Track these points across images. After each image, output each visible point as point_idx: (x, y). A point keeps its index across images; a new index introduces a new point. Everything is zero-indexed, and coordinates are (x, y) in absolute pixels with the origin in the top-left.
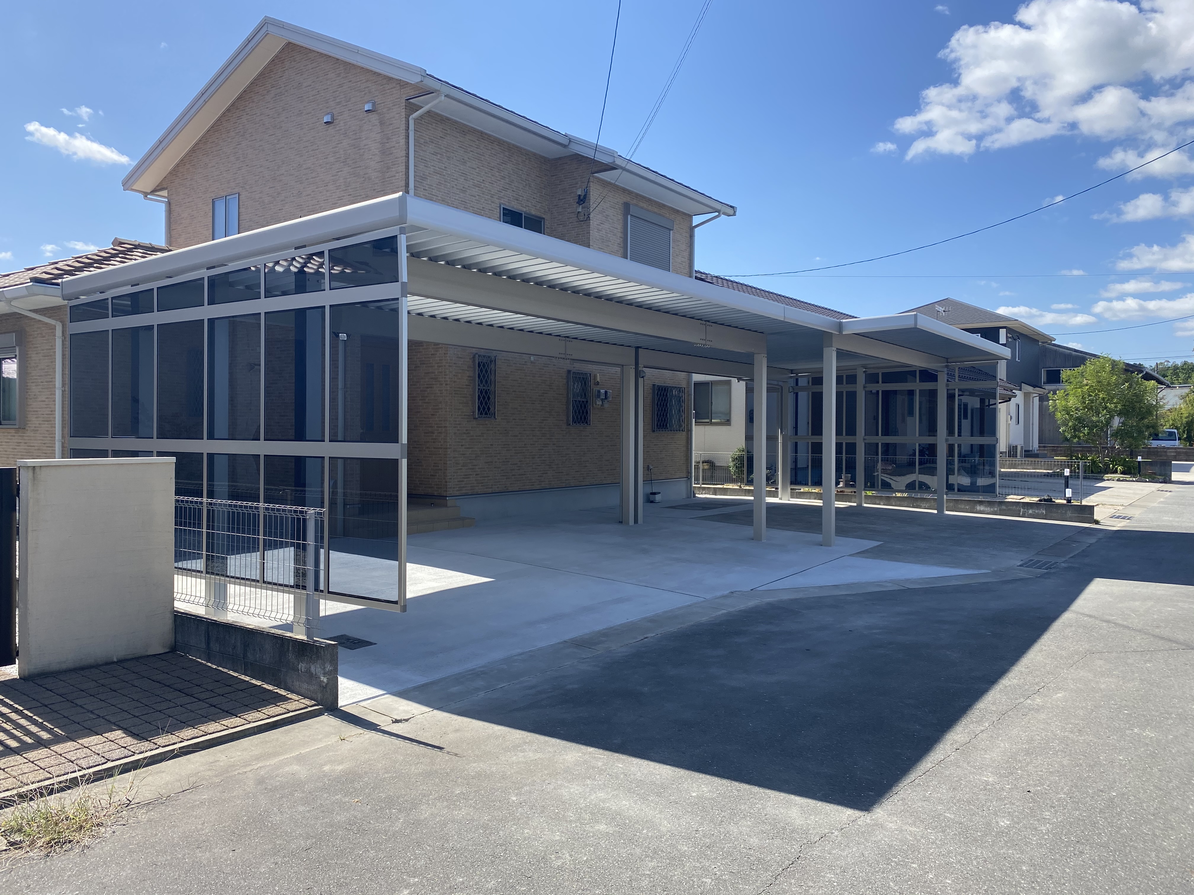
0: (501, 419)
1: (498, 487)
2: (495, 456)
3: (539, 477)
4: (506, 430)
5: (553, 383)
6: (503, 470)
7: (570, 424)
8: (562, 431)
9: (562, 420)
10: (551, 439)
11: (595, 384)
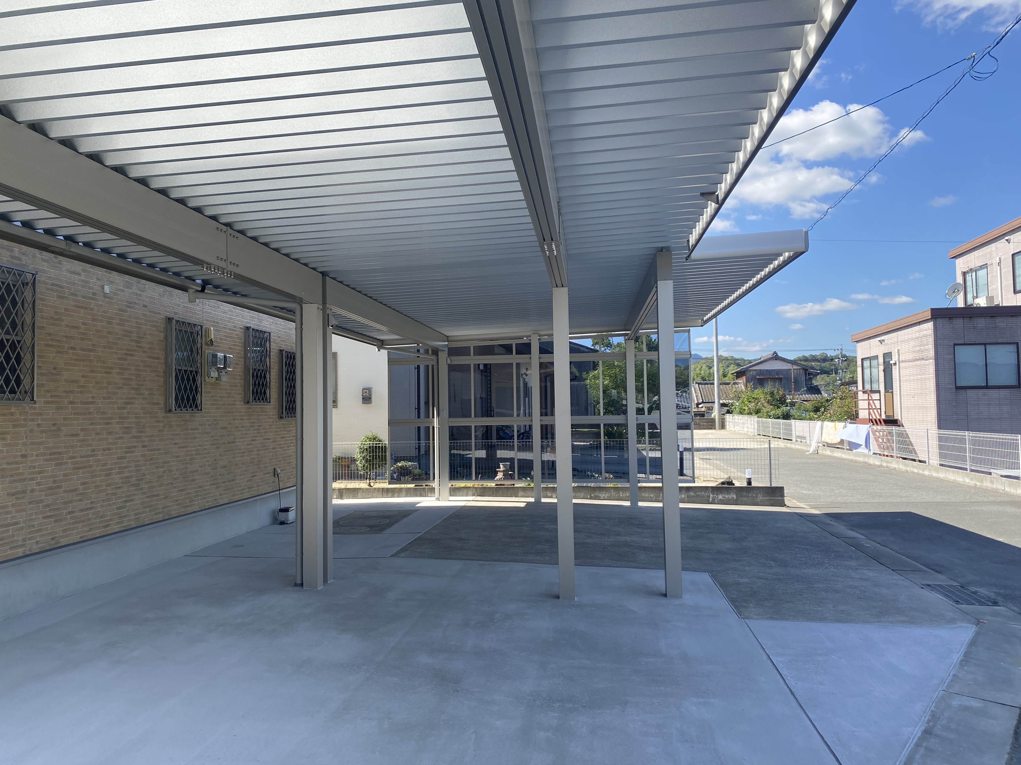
0: (46, 402)
1: (37, 542)
2: (32, 479)
3: (118, 508)
4: (54, 425)
5: (143, 338)
6: (48, 506)
7: (170, 411)
8: (158, 421)
9: (158, 404)
10: (139, 437)
11: (207, 344)
